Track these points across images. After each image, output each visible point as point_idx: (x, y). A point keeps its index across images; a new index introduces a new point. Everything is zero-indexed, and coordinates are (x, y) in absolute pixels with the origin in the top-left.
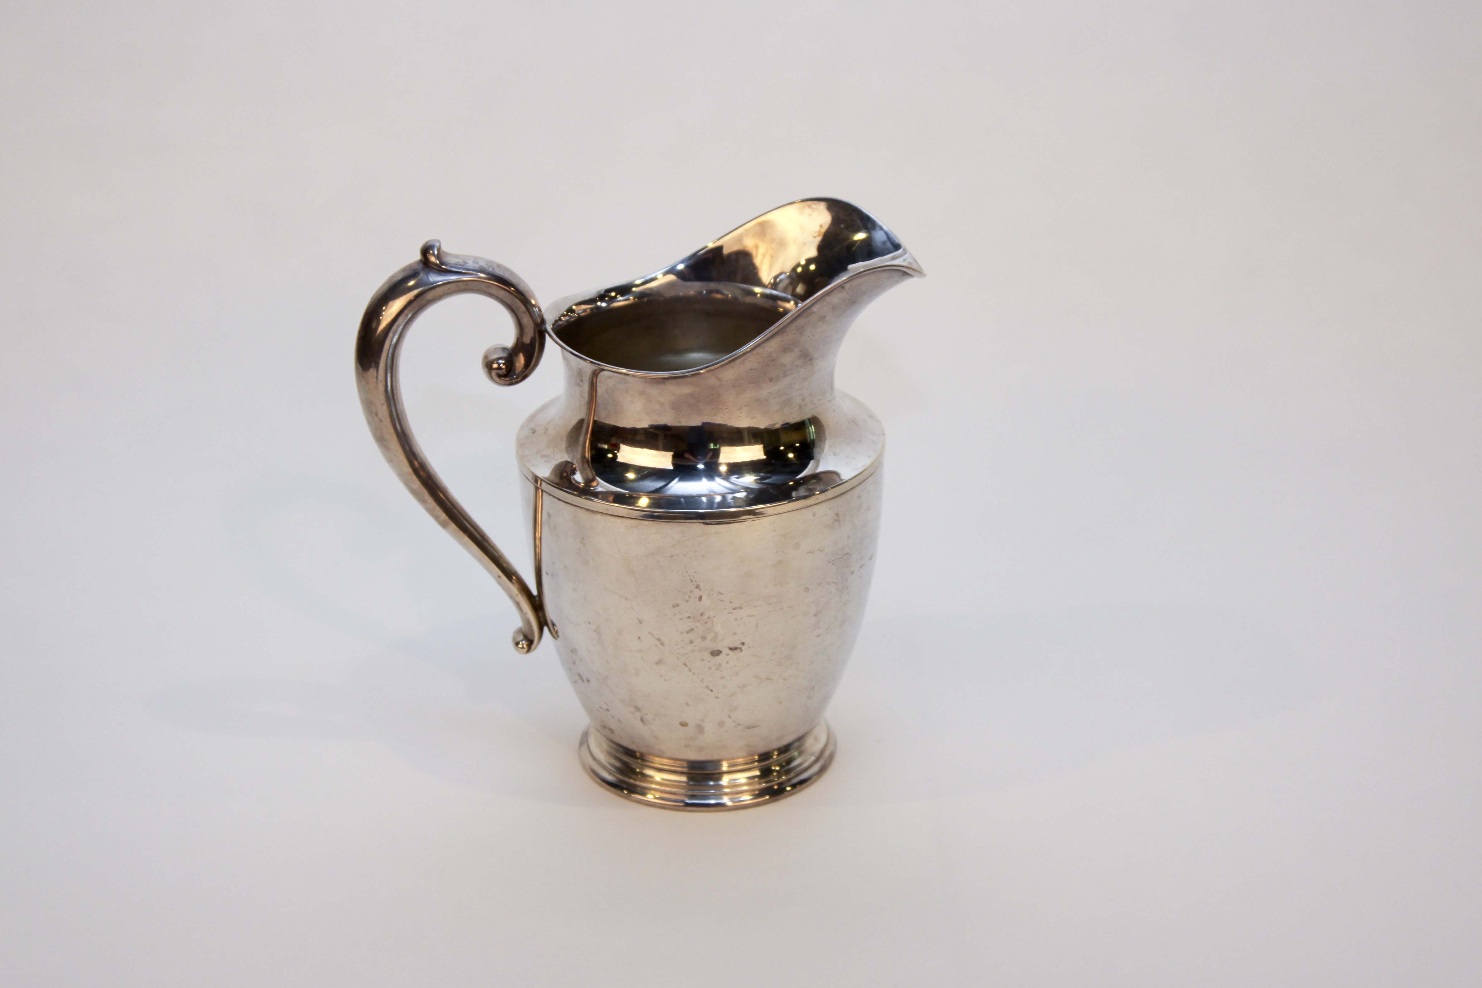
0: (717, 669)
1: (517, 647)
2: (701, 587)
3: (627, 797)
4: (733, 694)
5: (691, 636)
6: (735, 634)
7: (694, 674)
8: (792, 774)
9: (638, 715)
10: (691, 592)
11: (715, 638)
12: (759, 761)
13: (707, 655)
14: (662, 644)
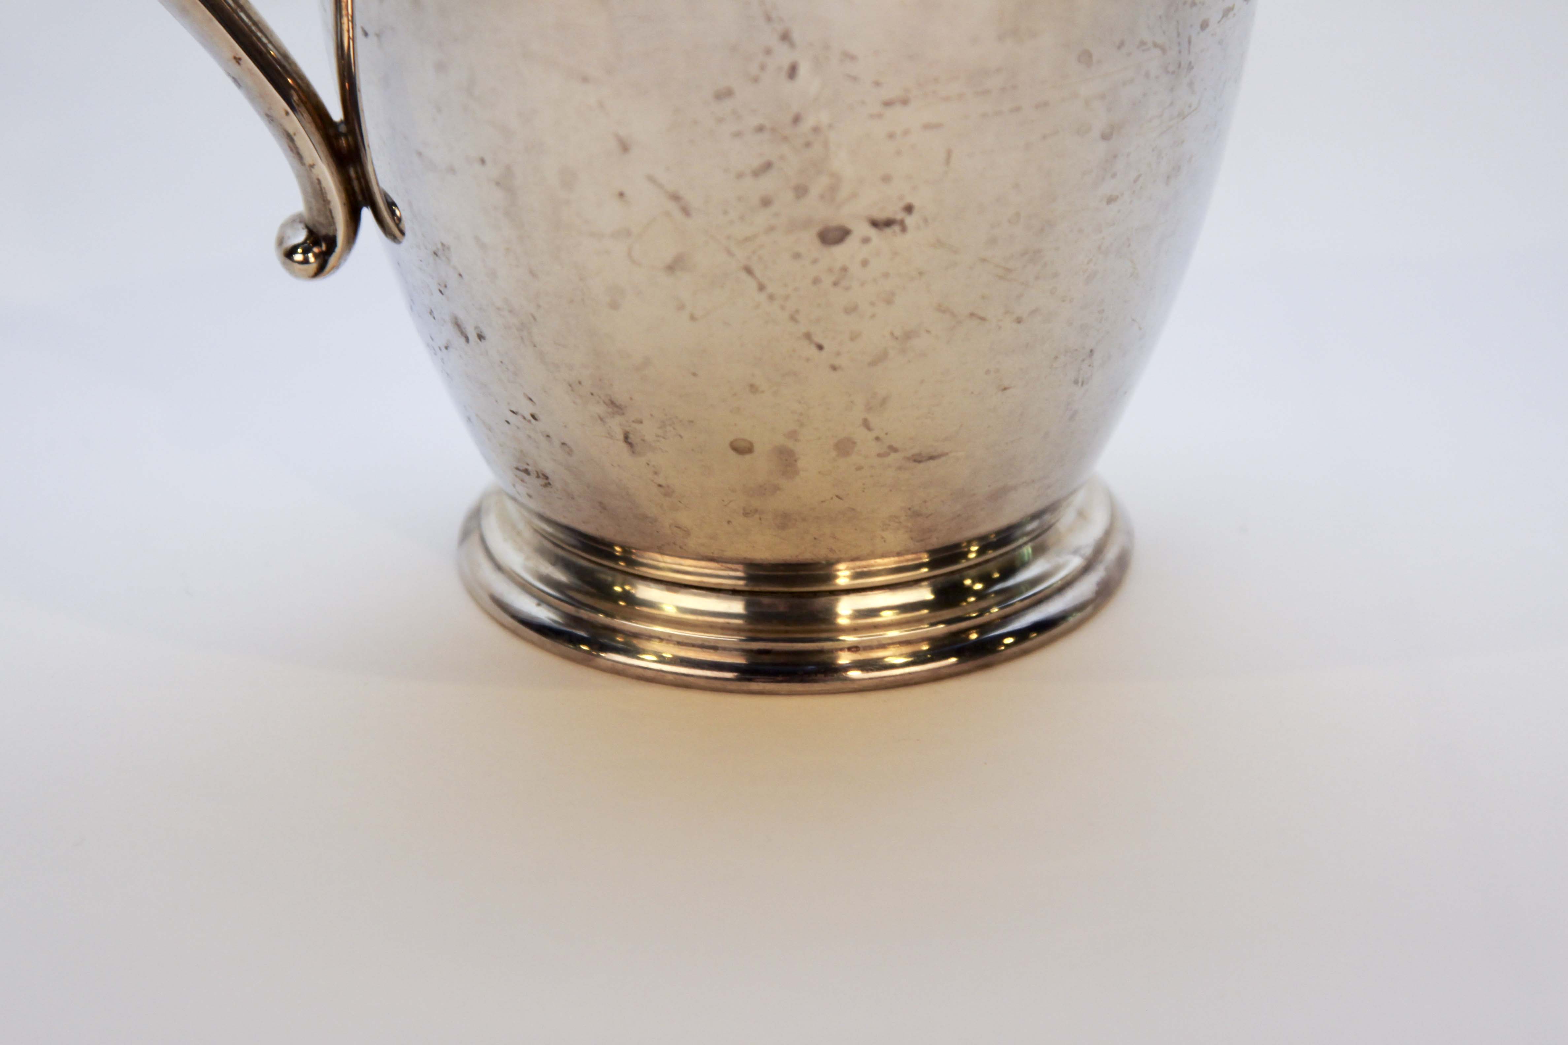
0: (835, 284)
1: (288, 261)
2: (796, 36)
3: (586, 662)
4: (879, 359)
5: (767, 184)
6: (886, 179)
7: (771, 297)
8: (1017, 602)
9: (616, 425)
10: (768, 52)
11: (833, 189)
12: (932, 565)
13: (808, 241)
14: (686, 211)
